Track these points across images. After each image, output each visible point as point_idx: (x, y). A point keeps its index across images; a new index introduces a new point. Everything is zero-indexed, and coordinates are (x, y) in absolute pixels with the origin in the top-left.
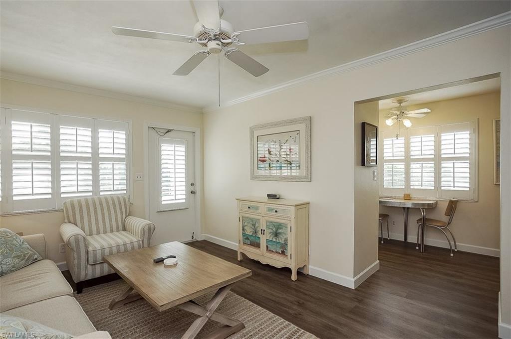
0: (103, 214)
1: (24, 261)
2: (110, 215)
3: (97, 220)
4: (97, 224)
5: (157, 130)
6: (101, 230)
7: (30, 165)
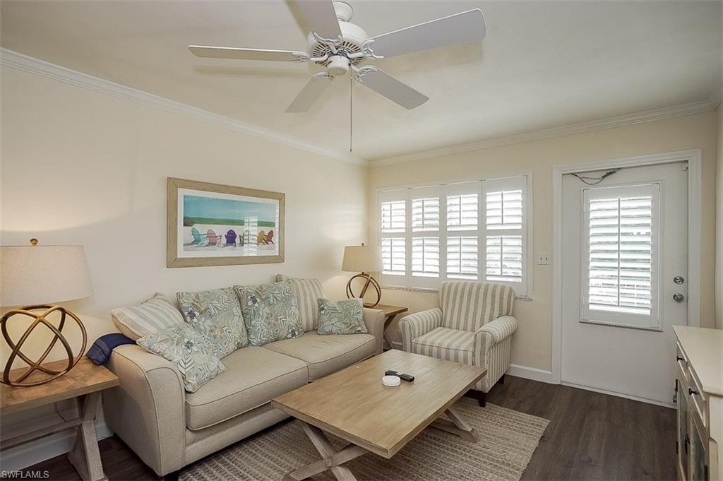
0: (468, 306)
1: (348, 329)
2: (476, 308)
3: (460, 311)
4: (459, 316)
5: (581, 176)
6: (462, 326)
7: (421, 242)
